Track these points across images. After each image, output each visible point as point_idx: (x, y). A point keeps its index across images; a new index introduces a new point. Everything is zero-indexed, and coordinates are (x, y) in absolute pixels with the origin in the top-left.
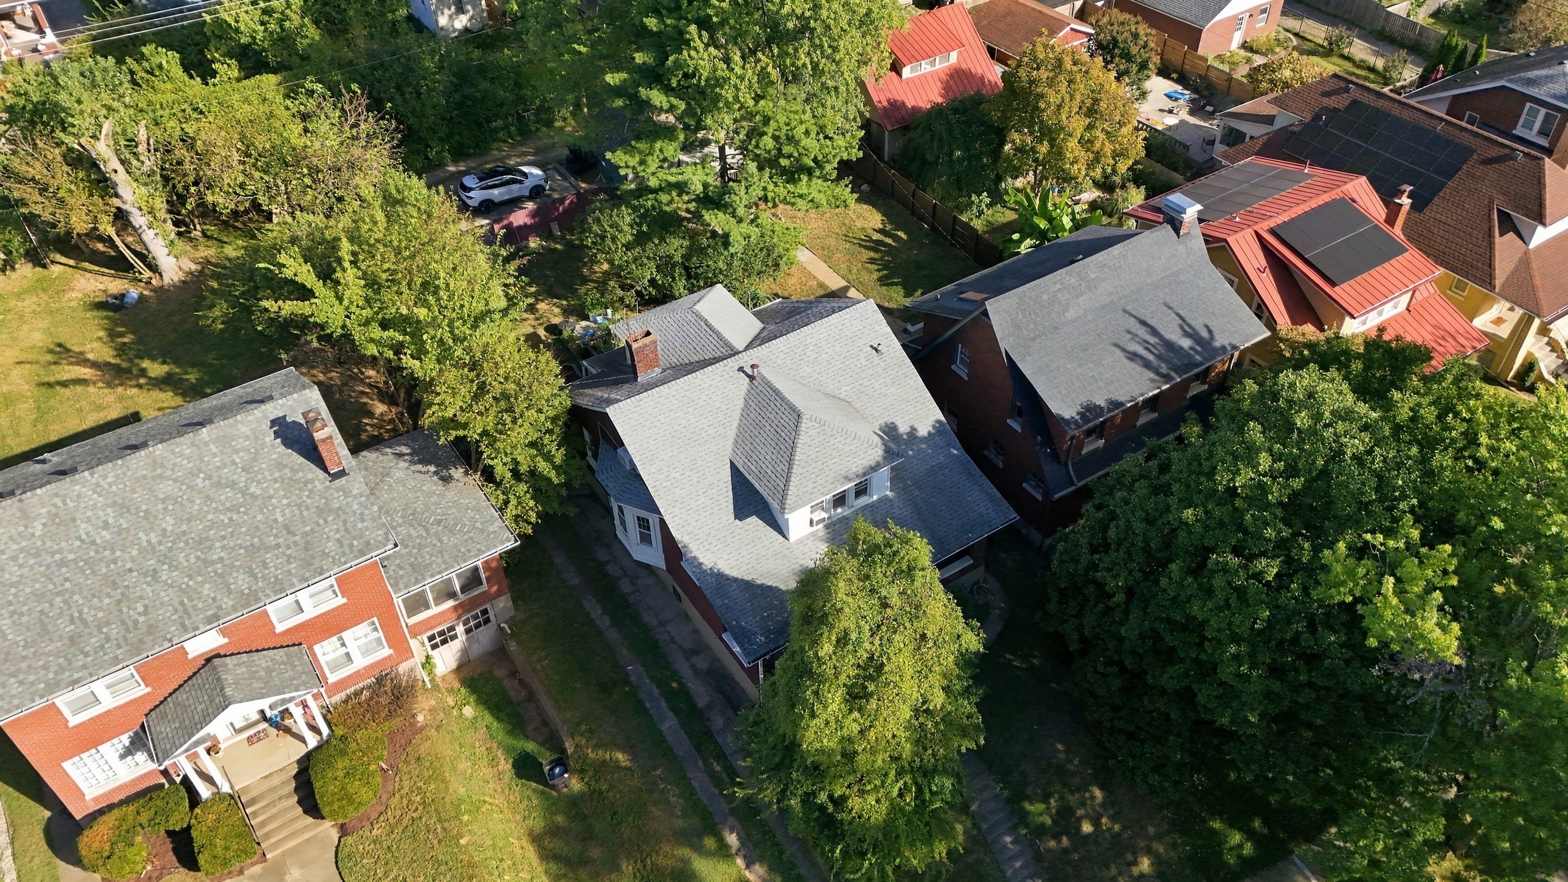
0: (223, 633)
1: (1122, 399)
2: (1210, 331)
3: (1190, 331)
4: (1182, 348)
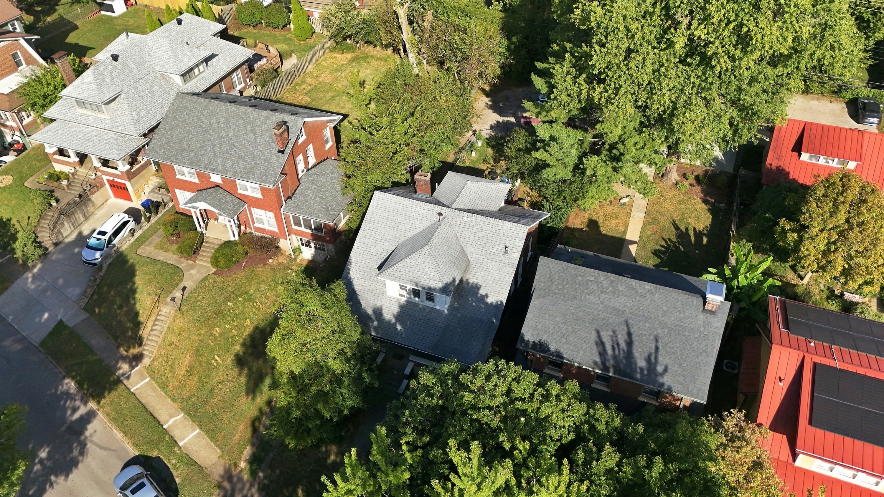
0: (223, 179)
1: (565, 356)
2: (666, 370)
3: (653, 360)
4: (636, 364)
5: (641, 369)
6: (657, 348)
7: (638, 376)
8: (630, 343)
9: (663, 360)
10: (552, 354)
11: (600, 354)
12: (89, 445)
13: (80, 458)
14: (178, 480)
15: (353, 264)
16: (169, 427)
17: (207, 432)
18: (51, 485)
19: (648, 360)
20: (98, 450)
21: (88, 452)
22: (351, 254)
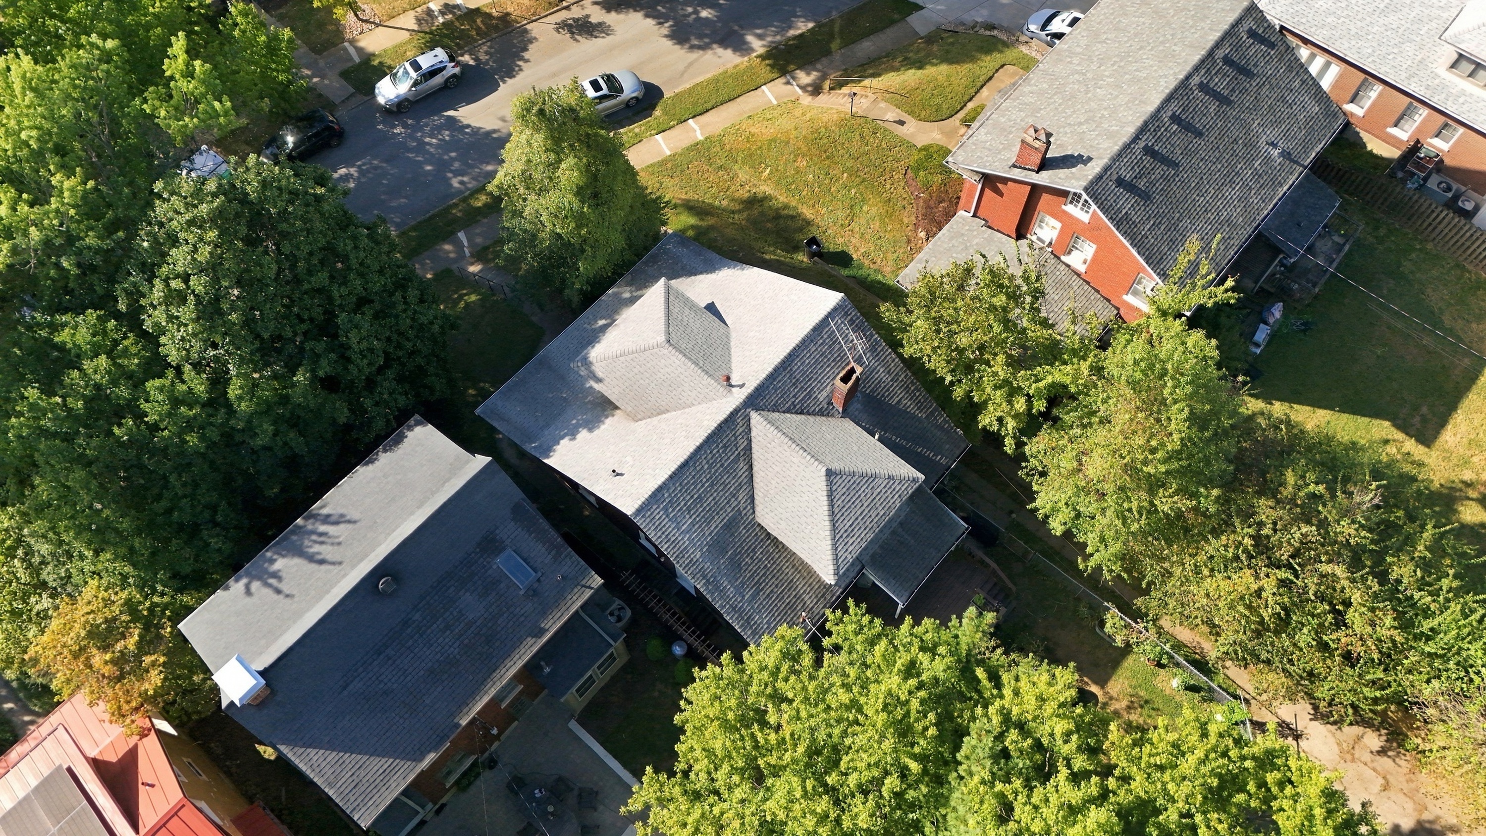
4: (284, 556)
5: (273, 561)
7: (270, 555)
11: (328, 515)
16: (689, 125)
18: (661, 23)
21: (691, 53)
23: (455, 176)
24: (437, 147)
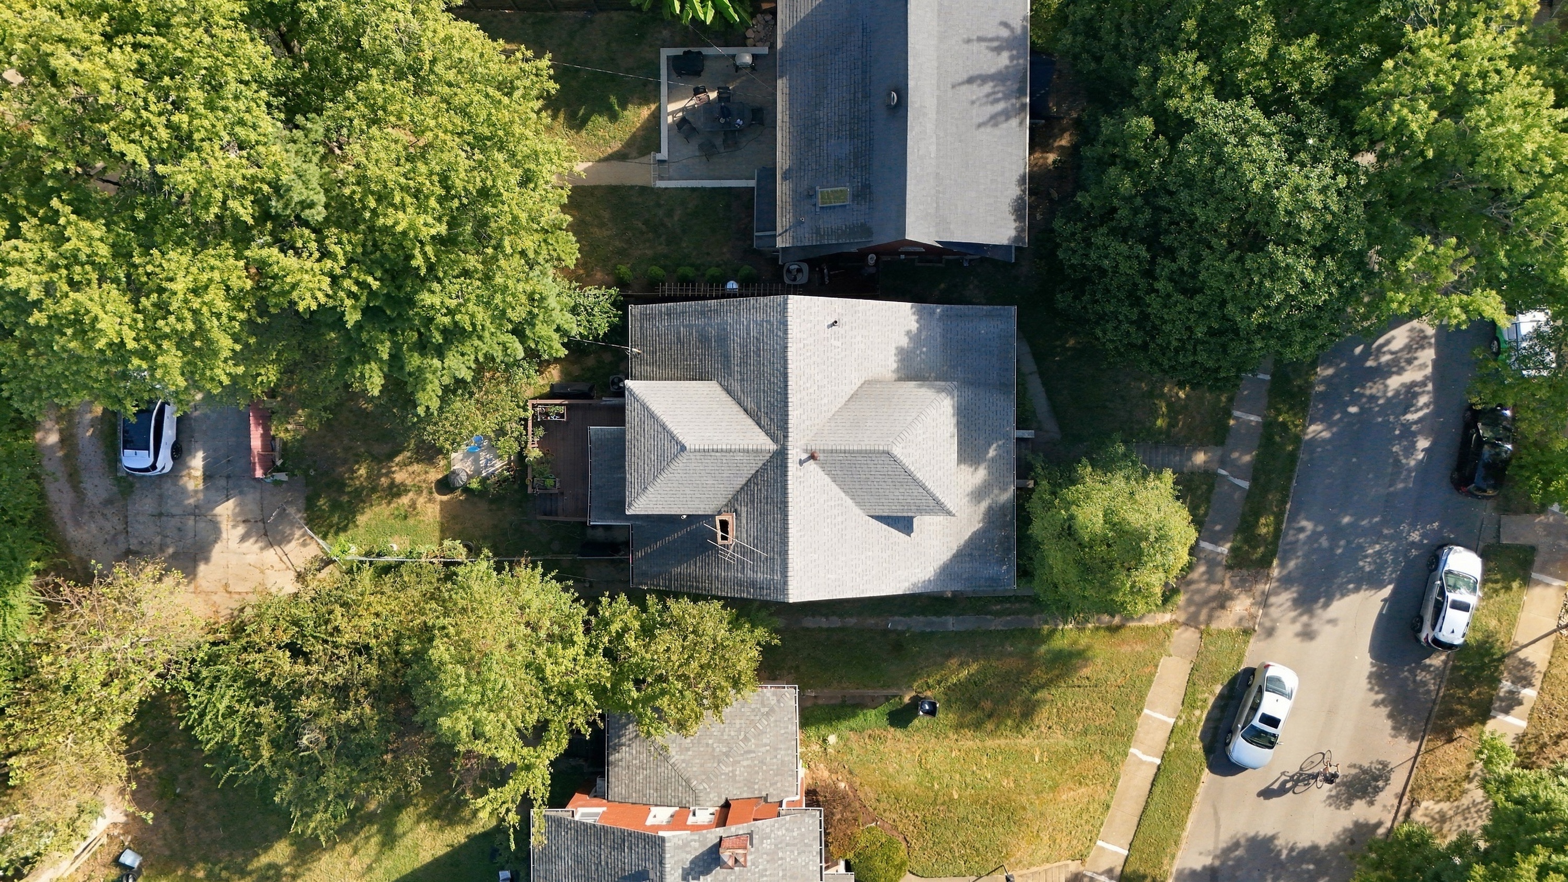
1: (1021, 172)
2: (1005, 25)
3: (995, 44)
4: (1007, 67)
5: (1012, 58)
6: (980, 39)
7: (1021, 61)
8: (983, 79)
9: (995, 31)
10: (1024, 191)
11: (1008, 118)
12: (1222, 845)
13: (1243, 841)
14: (1218, 689)
15: (914, 580)
16: (1156, 756)
17: (1141, 697)
18: (1292, 849)
19: (998, 50)
20: (1222, 829)
21: (1232, 838)
22: (900, 592)
23: (1314, 532)
24: (1361, 548)
